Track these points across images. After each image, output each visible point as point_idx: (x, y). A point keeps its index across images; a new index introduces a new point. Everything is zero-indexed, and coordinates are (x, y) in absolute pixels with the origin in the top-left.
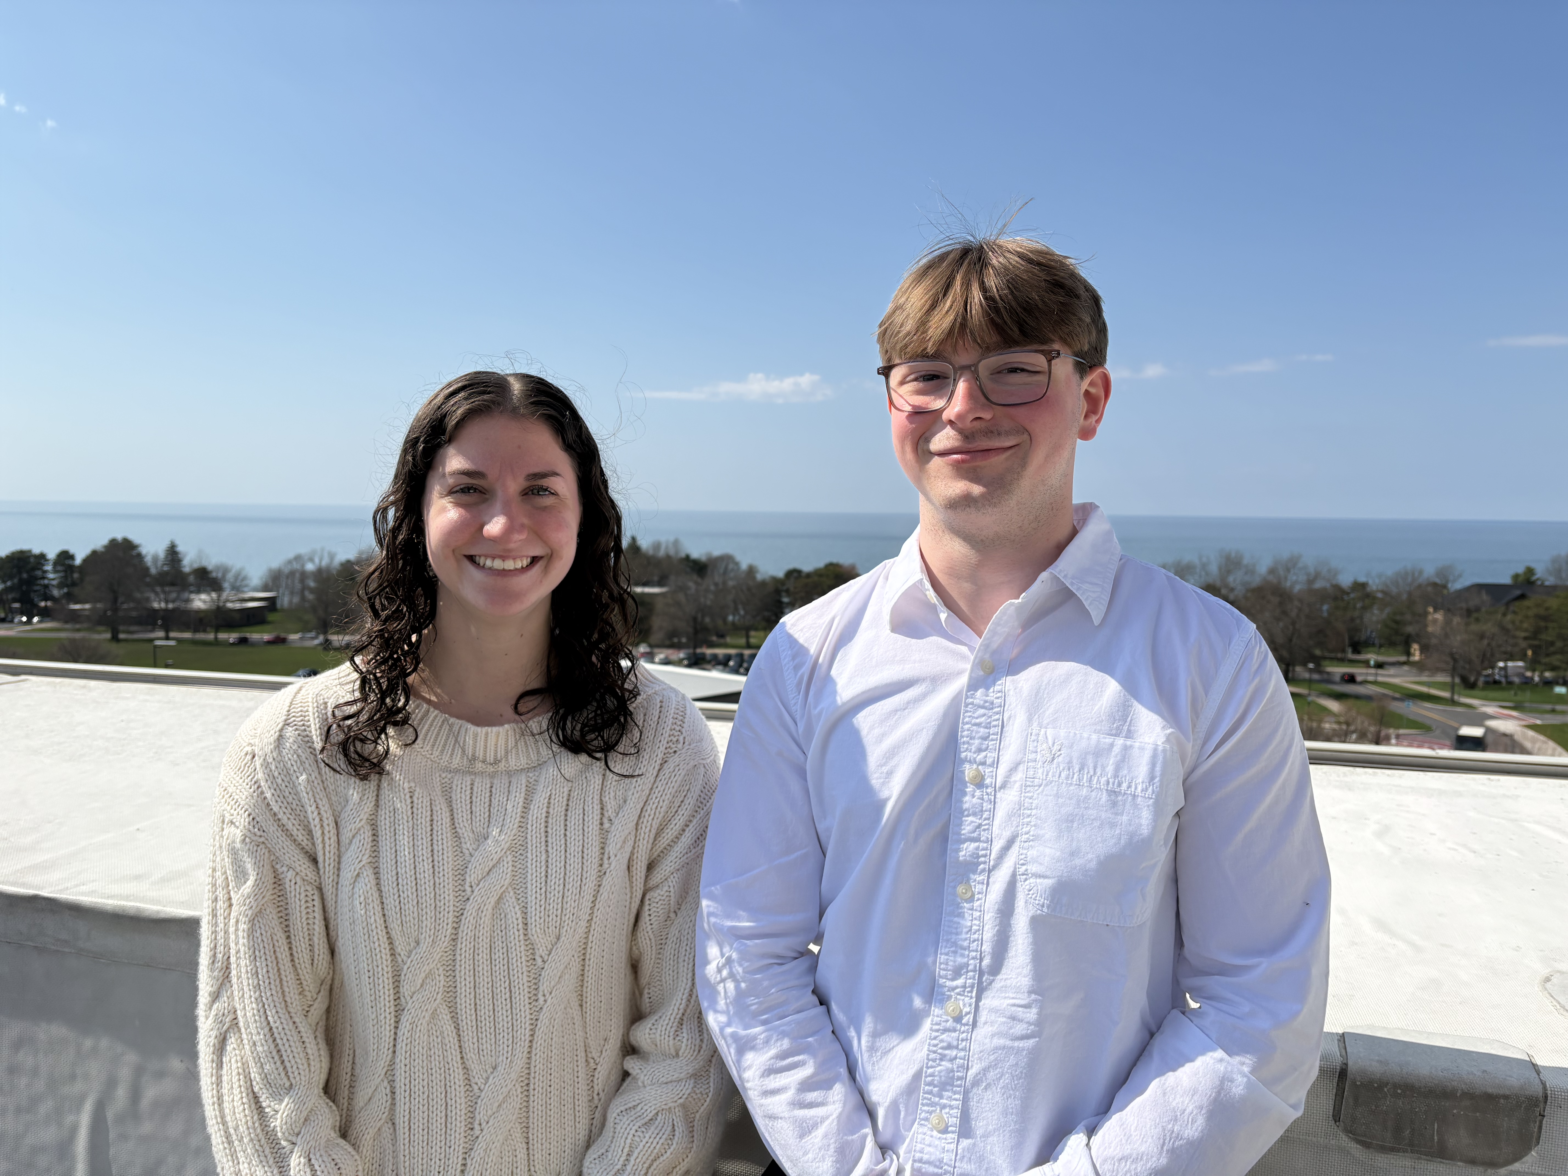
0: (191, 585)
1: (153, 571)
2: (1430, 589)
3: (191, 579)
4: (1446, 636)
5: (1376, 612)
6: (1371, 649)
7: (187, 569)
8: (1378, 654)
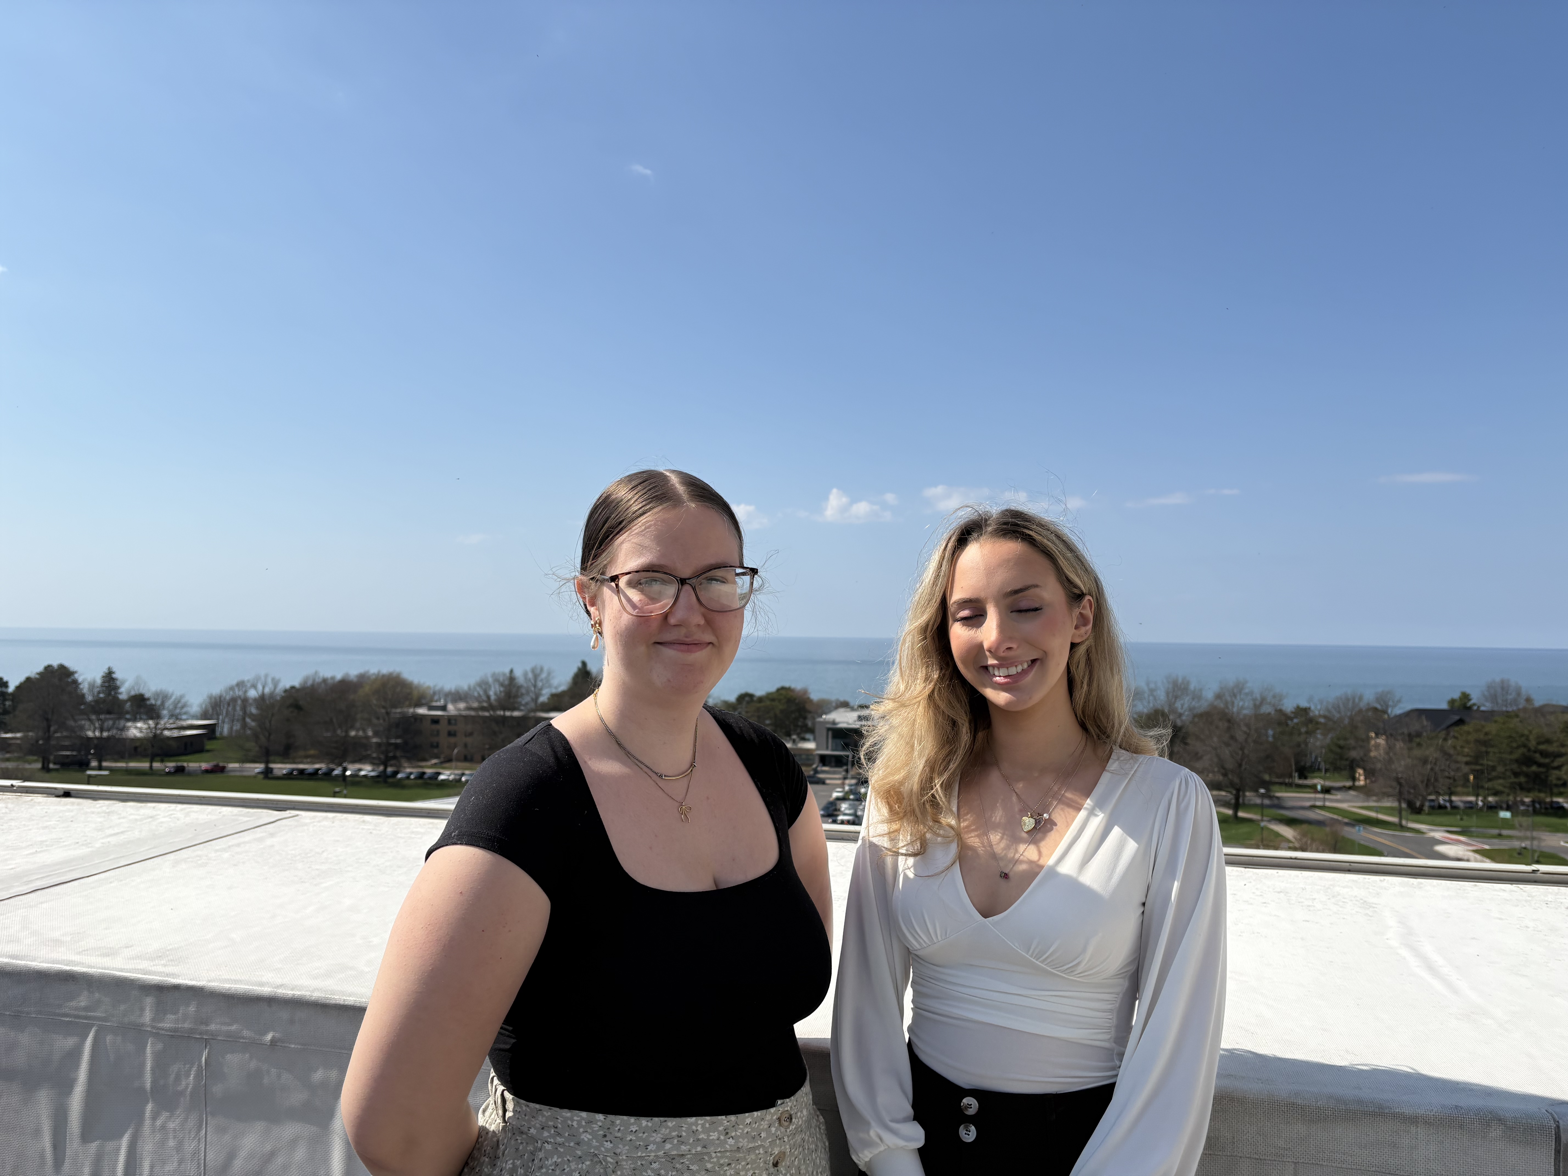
0: (127, 713)
1: (89, 698)
2: (1370, 714)
3: (128, 706)
4: (1390, 761)
5: (1319, 736)
6: (1316, 774)
7: (123, 696)
8: (1324, 778)
